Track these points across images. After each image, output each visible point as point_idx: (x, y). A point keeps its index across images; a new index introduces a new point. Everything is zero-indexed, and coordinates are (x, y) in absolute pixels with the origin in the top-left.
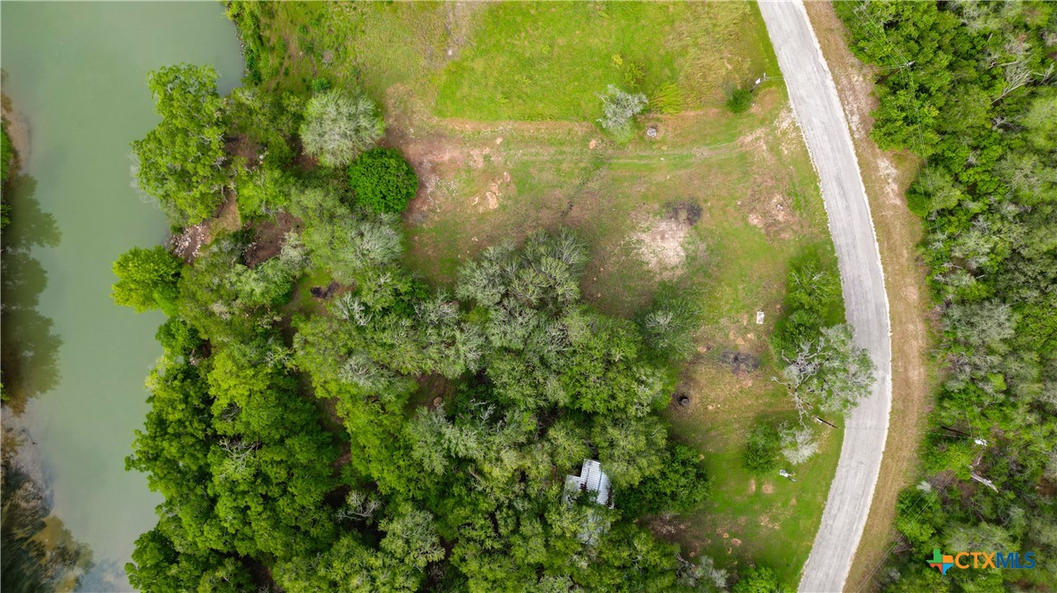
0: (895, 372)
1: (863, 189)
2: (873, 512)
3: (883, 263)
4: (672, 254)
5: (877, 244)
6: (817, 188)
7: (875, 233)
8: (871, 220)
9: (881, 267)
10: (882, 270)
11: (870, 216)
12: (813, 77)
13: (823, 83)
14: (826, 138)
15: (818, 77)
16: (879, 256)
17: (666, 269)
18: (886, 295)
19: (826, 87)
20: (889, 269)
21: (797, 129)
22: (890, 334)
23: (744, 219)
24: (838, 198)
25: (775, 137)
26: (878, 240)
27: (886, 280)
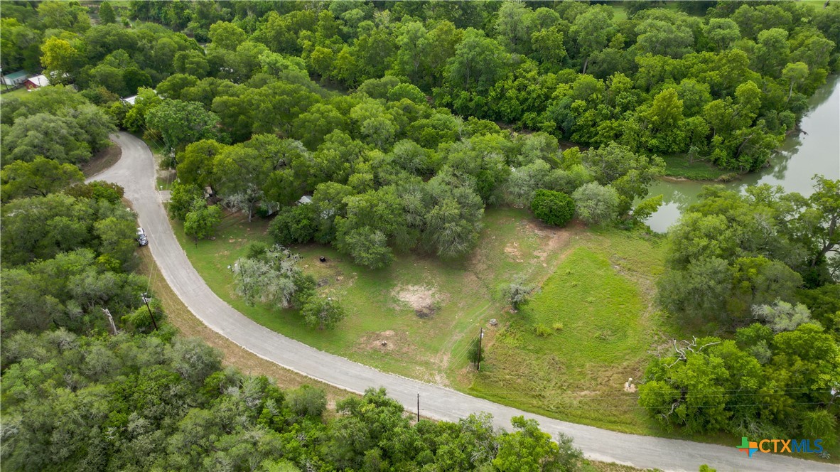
0: (220, 337)
1: (348, 389)
2: (167, 287)
3: (289, 370)
4: (408, 296)
5: (304, 374)
6: (376, 367)
7: (313, 378)
8: (324, 381)
9: (288, 368)
10: (285, 367)
11: (327, 382)
12: (458, 413)
13: (450, 416)
14: (406, 392)
15: (456, 416)
16: (296, 371)
17: (401, 290)
18: (268, 359)
19: (445, 415)
20: (281, 372)
21: (429, 381)
22: (243, 347)
23: (394, 330)
24: (358, 373)
25: (434, 369)
26: (306, 377)
27: (277, 366)
